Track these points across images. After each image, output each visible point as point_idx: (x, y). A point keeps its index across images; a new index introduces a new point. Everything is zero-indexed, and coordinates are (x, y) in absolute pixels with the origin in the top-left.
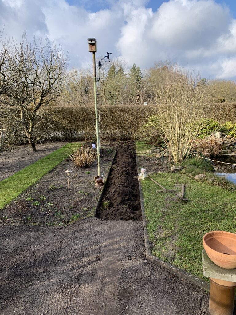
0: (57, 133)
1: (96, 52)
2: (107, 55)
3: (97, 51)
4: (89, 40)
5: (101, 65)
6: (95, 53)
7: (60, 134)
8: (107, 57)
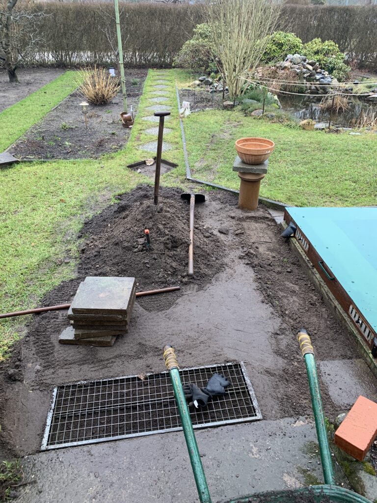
0: (46, 53)
7: (51, 56)
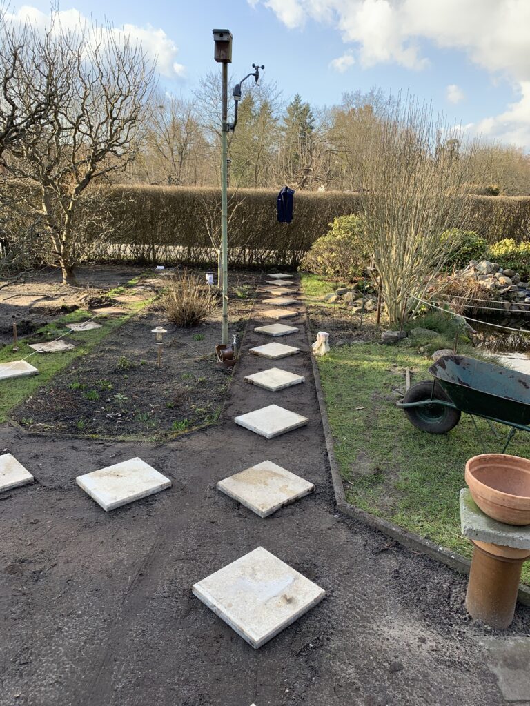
1: (230, 62)
4: (215, 32)
5: (240, 92)
6: (228, 64)
8: (254, 75)
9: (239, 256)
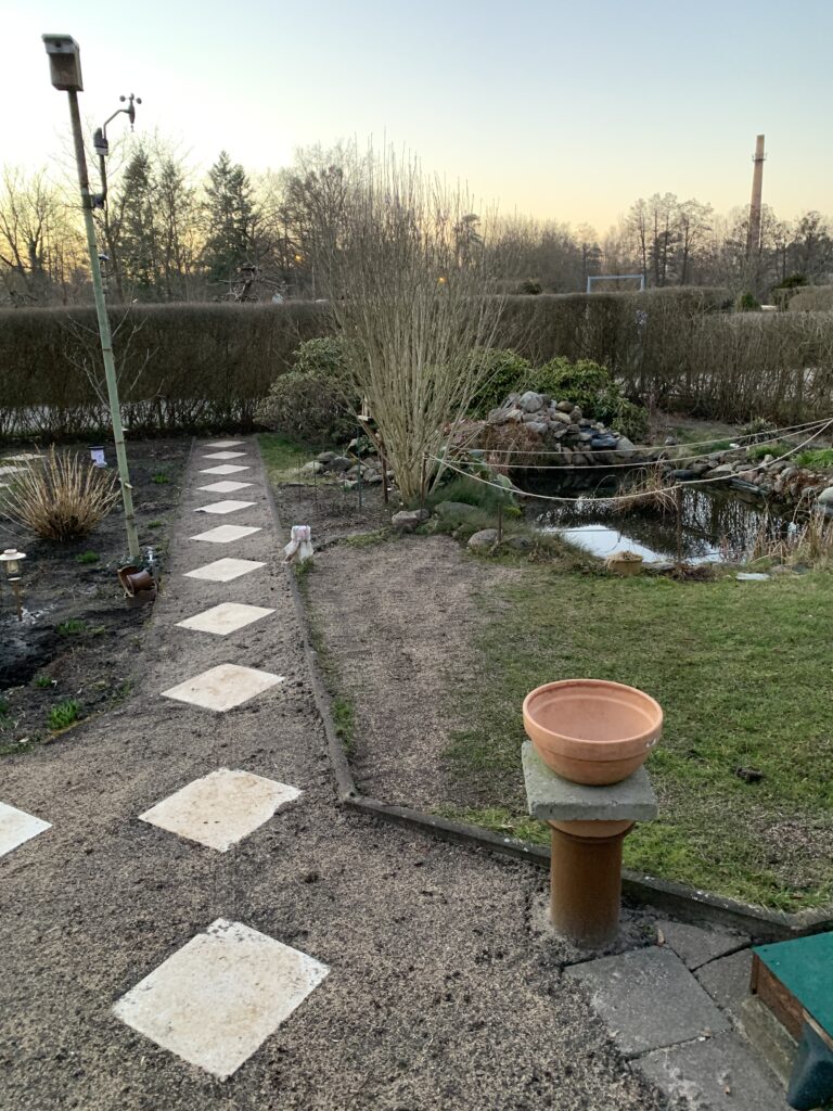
1: (81, 90)
2: (126, 105)
3: (85, 86)
4: (48, 40)
5: (106, 141)
6: (78, 93)
8: (125, 111)
9: (151, 416)
